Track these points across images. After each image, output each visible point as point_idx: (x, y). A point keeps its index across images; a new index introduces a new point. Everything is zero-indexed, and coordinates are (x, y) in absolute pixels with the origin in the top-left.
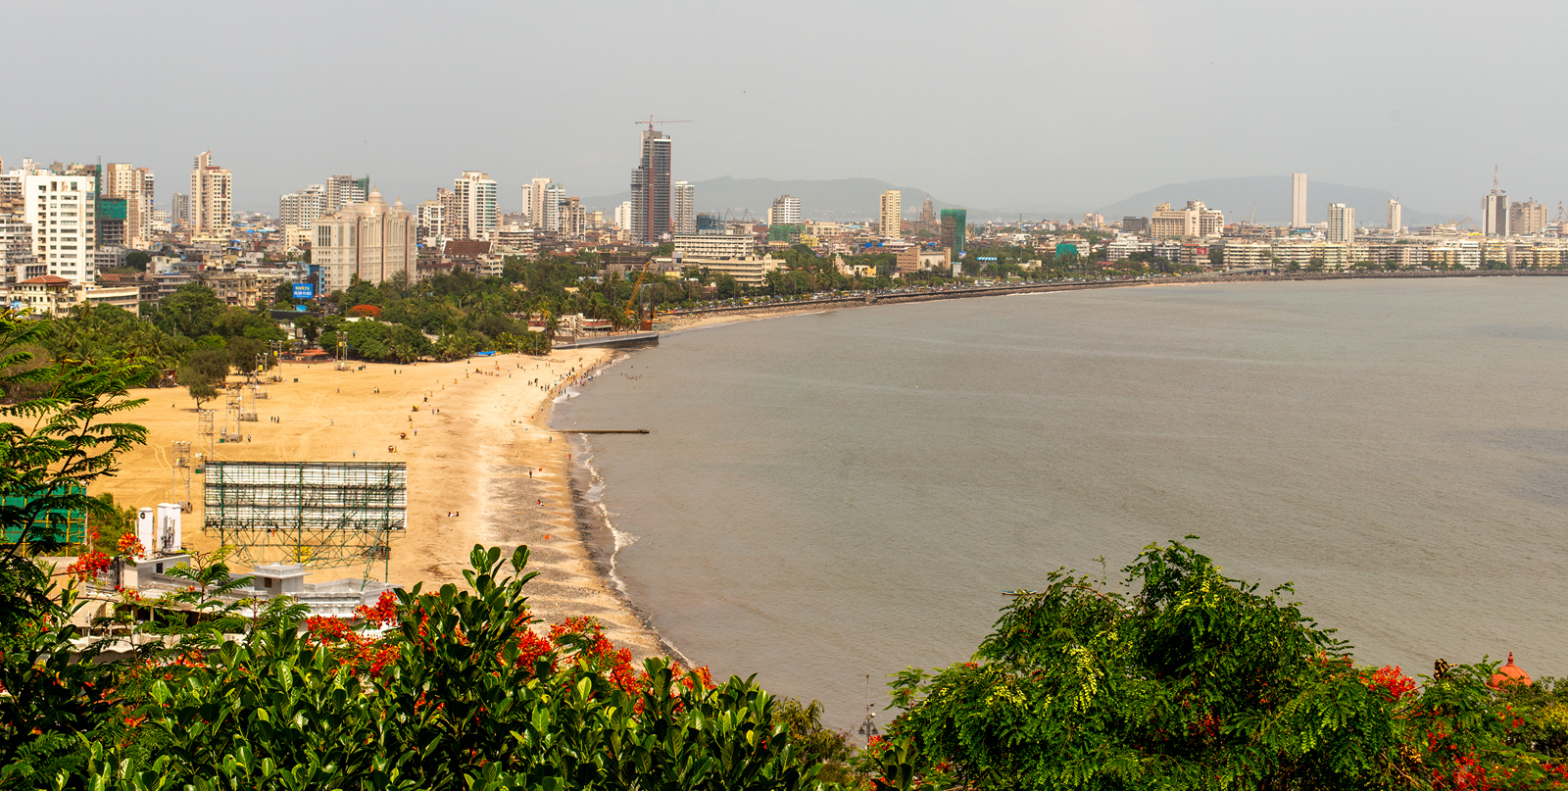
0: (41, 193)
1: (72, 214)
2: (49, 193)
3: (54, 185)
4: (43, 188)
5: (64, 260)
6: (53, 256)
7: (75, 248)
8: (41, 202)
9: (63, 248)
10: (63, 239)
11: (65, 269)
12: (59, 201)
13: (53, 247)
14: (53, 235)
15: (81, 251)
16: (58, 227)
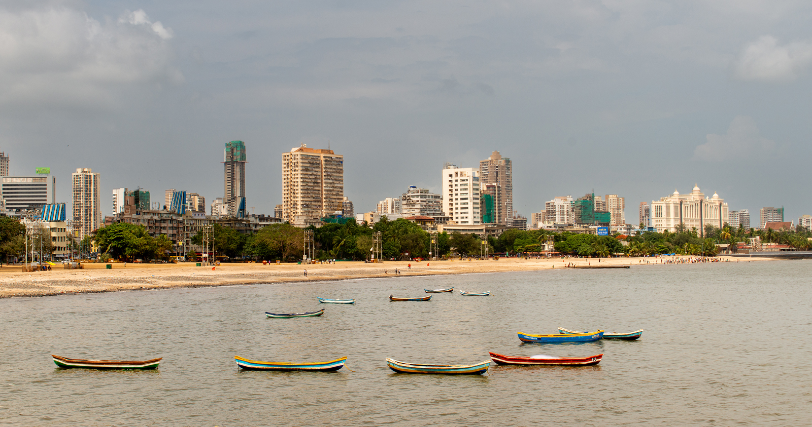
0: (450, 178)
1: (466, 189)
2: (454, 179)
3: (457, 173)
4: (451, 176)
5: (462, 215)
6: (457, 213)
7: (467, 208)
8: (450, 183)
9: (462, 208)
10: (462, 204)
11: (463, 220)
12: (459, 183)
13: (457, 208)
14: (457, 202)
15: (470, 210)
16: (459, 197)
